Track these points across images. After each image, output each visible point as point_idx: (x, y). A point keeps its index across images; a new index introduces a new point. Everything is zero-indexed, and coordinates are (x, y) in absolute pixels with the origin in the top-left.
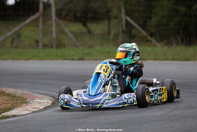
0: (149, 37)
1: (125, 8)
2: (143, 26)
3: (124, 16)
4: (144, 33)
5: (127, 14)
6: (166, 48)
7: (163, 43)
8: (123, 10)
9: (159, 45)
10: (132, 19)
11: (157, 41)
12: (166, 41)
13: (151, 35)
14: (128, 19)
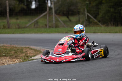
0: (98, 23)
1: (87, 9)
2: (95, 17)
3: (86, 13)
4: (96, 21)
5: (88, 12)
6: (106, 28)
7: (104, 25)
8: (86, 10)
9: (102, 26)
10: (90, 14)
11: (102, 24)
12: (106, 24)
13: (99, 22)
14: (89, 14)
